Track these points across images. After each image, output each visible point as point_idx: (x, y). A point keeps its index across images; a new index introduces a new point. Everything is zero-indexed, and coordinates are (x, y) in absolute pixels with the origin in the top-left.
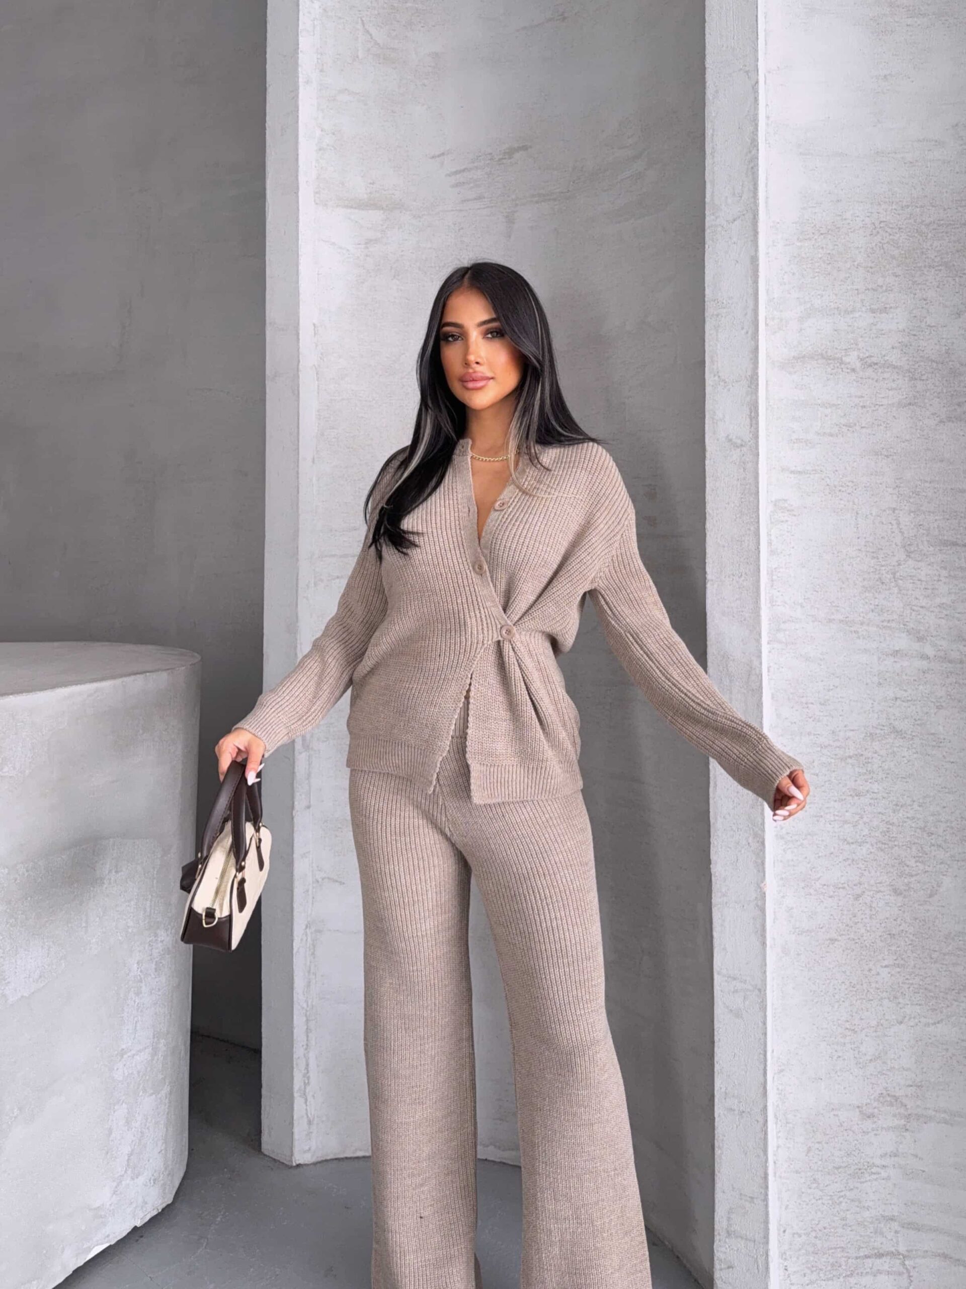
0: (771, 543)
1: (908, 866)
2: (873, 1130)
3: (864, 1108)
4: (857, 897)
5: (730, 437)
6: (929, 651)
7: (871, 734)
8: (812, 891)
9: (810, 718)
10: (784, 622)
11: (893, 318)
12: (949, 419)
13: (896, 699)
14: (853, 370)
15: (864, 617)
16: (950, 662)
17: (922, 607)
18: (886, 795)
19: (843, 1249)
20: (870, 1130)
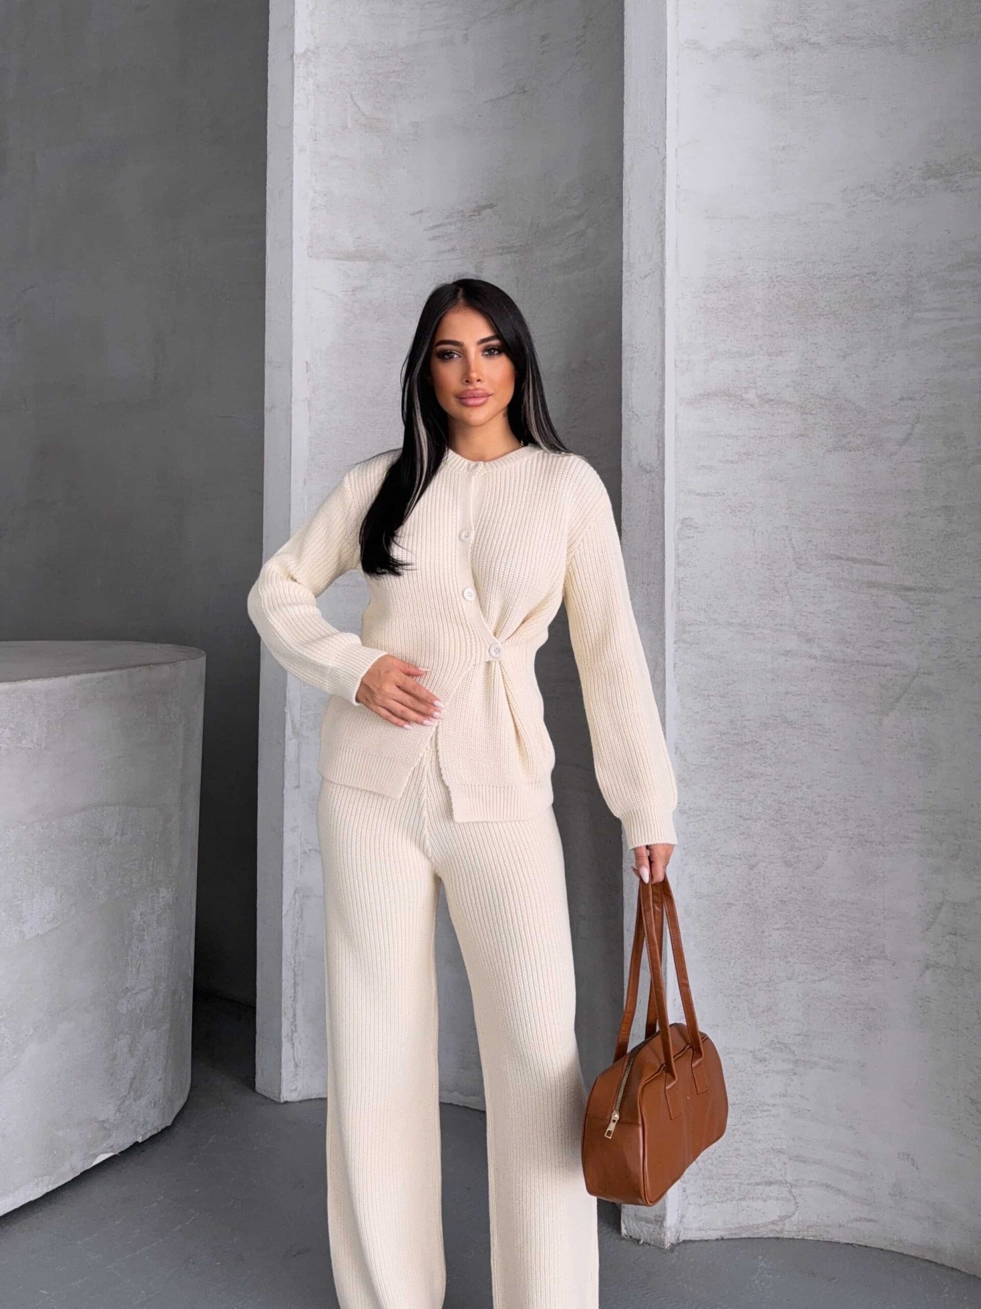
0: (678, 556)
1: (797, 841)
2: (765, 1072)
3: (757, 1053)
4: (752, 867)
5: (642, 464)
6: (817, 652)
7: (765, 723)
8: (712, 861)
9: (711, 708)
10: (689, 625)
11: (787, 360)
12: (835, 449)
13: (787, 693)
14: (752, 406)
15: (759, 621)
16: (834, 661)
17: (810, 613)
18: (777, 778)
19: (737, 1176)
20: (762, 1073)
